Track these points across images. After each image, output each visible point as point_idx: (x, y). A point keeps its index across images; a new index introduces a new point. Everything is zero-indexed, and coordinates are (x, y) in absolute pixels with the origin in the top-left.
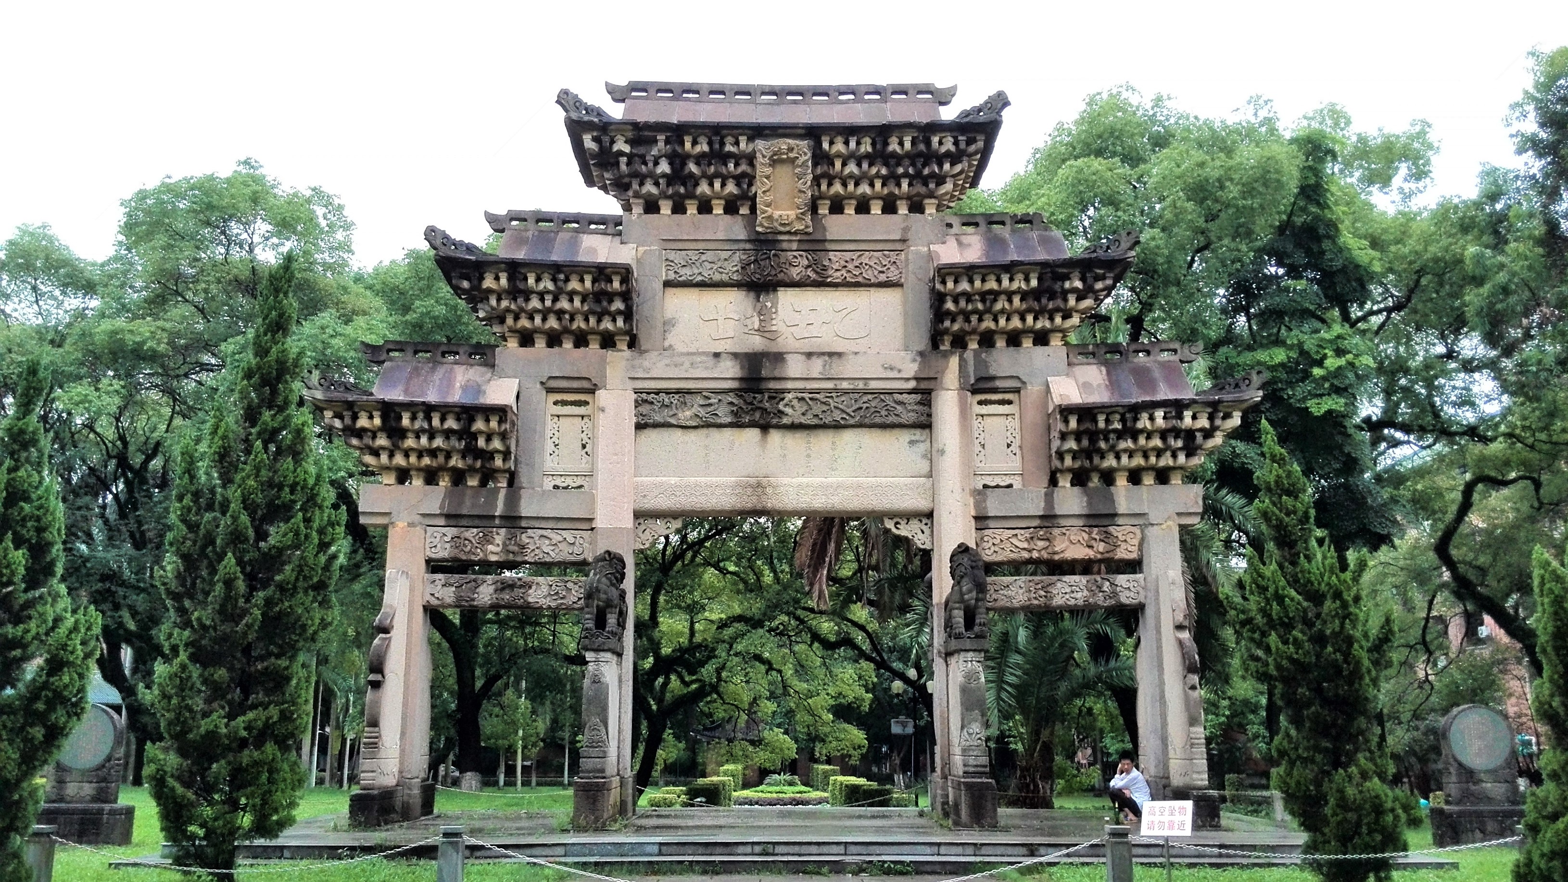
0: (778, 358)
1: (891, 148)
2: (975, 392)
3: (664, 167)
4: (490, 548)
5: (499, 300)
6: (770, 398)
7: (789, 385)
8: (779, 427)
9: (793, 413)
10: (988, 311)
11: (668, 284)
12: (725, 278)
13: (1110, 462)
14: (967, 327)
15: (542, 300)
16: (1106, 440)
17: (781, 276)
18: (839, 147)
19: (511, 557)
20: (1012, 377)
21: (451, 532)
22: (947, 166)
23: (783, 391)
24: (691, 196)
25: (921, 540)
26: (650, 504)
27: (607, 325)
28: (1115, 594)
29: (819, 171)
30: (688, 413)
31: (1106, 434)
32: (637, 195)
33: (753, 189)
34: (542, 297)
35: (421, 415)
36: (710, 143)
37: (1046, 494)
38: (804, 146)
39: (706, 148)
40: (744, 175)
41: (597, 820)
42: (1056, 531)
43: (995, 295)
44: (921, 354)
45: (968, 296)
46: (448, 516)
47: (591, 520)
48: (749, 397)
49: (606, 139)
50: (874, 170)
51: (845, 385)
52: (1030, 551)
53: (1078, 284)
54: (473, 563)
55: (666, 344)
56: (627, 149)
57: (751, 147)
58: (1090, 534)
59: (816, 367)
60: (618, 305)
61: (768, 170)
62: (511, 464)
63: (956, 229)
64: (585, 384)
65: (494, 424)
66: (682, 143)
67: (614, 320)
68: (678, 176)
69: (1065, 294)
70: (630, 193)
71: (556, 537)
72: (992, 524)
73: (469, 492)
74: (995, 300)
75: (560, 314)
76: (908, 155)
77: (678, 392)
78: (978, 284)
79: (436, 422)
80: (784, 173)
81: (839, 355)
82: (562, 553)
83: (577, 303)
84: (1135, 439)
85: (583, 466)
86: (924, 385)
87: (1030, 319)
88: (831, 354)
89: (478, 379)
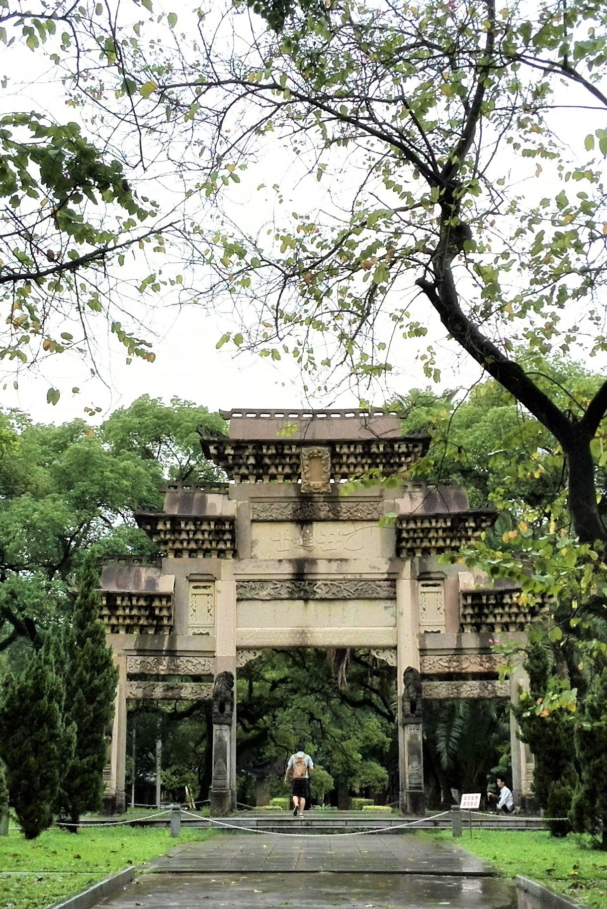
0: (313, 562)
1: (373, 450)
2: (419, 580)
3: (252, 461)
4: (161, 667)
5: (165, 534)
6: (309, 584)
7: (319, 577)
8: (313, 599)
9: (321, 592)
10: (426, 537)
11: (253, 521)
12: (284, 517)
13: (491, 620)
14: (415, 545)
15: (188, 534)
16: (488, 608)
17: (314, 517)
18: (345, 450)
19: (172, 672)
20: (439, 572)
21: (140, 659)
22: (403, 459)
23: (316, 580)
24: (266, 474)
25: (391, 662)
26: (244, 643)
27: (221, 546)
28: (494, 692)
29: (334, 461)
30: (265, 593)
31: (488, 606)
32: (237, 474)
33: (299, 471)
34: (188, 532)
35: (127, 599)
36: (276, 449)
37: (458, 637)
38: (326, 449)
39: (274, 451)
40: (294, 464)
41: (222, 811)
42: (463, 657)
43: (429, 530)
44: (390, 559)
45: (415, 531)
46: (138, 650)
47: (214, 652)
48: (298, 583)
49: (222, 448)
50: (364, 461)
51: (349, 577)
52: (449, 668)
53: (473, 525)
54: (151, 675)
55: (253, 554)
56: (232, 452)
57: (298, 451)
58: (481, 658)
59: (334, 567)
60: (227, 536)
61: (307, 462)
62: (171, 623)
63: (409, 489)
64: (210, 578)
65: (164, 603)
66: (262, 449)
67: (226, 544)
68: (259, 464)
69: (466, 529)
70: (233, 472)
71: (195, 661)
72: (428, 653)
73: (149, 638)
74: (429, 532)
75: (197, 541)
76: (382, 453)
77: (260, 581)
78: (419, 525)
79: (134, 602)
80: (316, 464)
81: (346, 560)
82: (199, 670)
83: (206, 536)
84: (503, 608)
85: (209, 622)
86: (392, 577)
87: (448, 541)
88: (341, 560)
89: (153, 576)
